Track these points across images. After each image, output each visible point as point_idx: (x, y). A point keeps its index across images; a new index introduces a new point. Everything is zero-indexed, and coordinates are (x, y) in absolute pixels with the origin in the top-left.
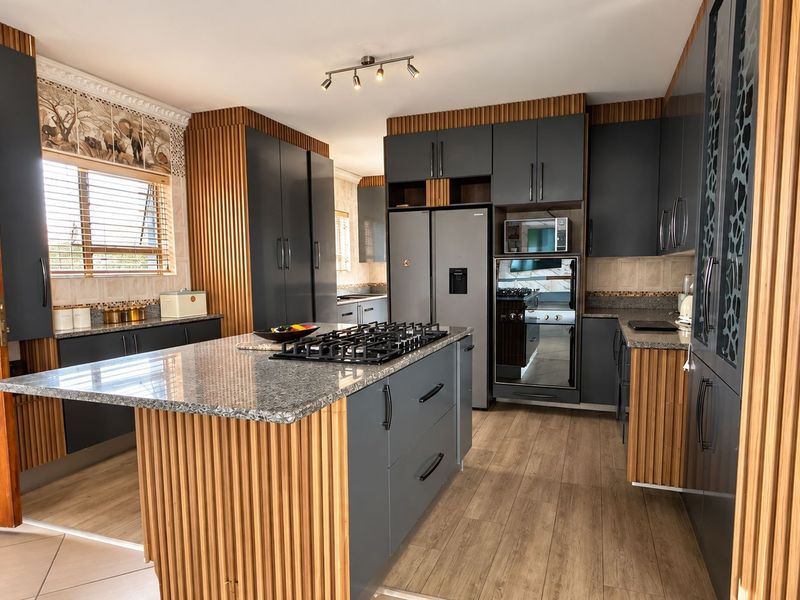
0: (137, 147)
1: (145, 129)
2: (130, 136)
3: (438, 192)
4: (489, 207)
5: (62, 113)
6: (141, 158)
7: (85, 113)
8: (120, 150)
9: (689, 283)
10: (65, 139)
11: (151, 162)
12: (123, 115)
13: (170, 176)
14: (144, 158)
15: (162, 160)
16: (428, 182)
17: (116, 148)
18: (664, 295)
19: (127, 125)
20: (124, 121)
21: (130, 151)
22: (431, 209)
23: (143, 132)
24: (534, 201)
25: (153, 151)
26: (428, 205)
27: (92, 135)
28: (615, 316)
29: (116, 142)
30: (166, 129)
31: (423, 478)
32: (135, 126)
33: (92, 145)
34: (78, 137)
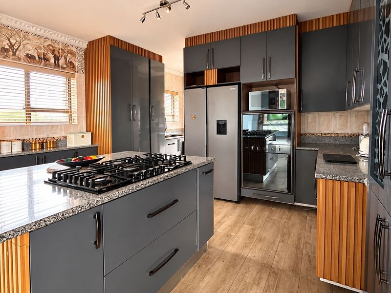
0: (57, 59)
1: (62, 49)
2: (53, 53)
3: (211, 77)
4: (239, 84)
5: (13, 42)
6: (58, 64)
7: (26, 42)
8: (46, 60)
9: (366, 129)
10: (14, 54)
11: (65, 66)
12: (49, 43)
13: (76, 74)
14: (61, 65)
15: (71, 65)
16: (205, 71)
17: (45, 59)
18: (350, 136)
19: (51, 48)
20: (49, 45)
21: (52, 61)
22: (207, 87)
23: (61, 51)
24: (265, 80)
25: (66, 60)
26: (205, 85)
27: (30, 52)
28: (316, 149)
29: (44, 55)
30: (74, 50)
31: (152, 273)
32: (56, 48)
33: (30, 57)
34: (21, 54)
